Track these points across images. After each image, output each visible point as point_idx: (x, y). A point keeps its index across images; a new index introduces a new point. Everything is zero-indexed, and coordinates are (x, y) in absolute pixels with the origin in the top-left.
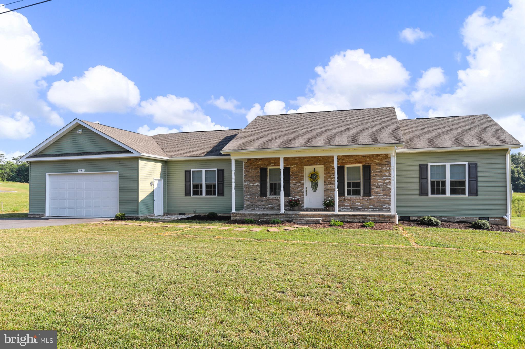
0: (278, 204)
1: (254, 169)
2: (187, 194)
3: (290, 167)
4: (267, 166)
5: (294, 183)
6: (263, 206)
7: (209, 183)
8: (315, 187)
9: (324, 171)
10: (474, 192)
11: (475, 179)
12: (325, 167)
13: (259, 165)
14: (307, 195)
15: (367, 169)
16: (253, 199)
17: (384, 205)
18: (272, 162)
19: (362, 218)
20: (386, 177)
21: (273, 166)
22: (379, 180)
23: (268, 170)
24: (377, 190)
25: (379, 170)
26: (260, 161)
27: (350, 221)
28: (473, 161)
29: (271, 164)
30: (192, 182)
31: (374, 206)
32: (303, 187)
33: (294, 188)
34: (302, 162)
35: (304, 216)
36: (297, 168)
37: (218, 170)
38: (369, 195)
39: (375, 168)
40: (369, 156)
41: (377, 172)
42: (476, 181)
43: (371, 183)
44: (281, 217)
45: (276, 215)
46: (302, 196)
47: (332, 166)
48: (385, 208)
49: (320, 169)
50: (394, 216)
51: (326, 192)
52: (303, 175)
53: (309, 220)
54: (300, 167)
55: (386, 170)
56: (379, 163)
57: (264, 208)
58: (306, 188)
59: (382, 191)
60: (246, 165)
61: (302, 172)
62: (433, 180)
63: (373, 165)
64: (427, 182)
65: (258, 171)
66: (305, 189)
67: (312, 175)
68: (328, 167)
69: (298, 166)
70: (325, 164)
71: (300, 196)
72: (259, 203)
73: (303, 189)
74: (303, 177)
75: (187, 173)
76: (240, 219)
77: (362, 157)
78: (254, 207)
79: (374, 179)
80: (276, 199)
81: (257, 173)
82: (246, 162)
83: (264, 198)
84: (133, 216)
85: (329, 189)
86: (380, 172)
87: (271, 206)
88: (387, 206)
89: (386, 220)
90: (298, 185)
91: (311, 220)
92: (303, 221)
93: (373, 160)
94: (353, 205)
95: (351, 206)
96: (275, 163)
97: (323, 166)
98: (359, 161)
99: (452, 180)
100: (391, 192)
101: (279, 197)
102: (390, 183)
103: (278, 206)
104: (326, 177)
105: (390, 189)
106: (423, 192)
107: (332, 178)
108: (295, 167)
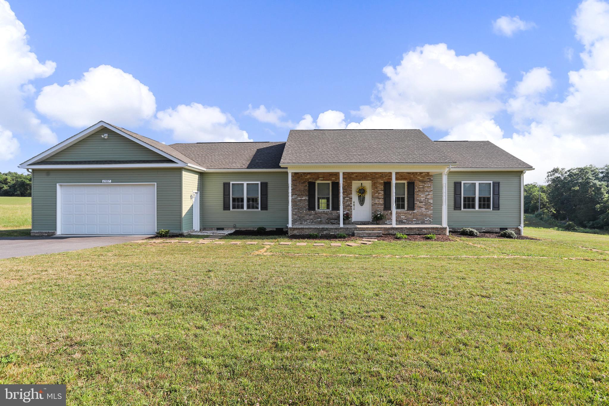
0: (326, 218)
1: (302, 183)
2: (226, 207)
4: (316, 179)
6: (311, 220)
7: (252, 196)
8: (362, 201)
9: (372, 186)
10: (497, 207)
11: (498, 196)
12: (373, 183)
13: (308, 179)
14: (354, 209)
15: (411, 185)
16: (301, 213)
17: (426, 218)
18: (321, 176)
19: (418, 230)
20: (428, 193)
21: (322, 180)
22: (422, 196)
23: (316, 185)
24: (420, 205)
25: (422, 187)
26: (308, 175)
27: (407, 233)
28: (497, 180)
29: (320, 179)
30: (232, 195)
31: (418, 220)
32: (351, 201)
34: (351, 177)
35: (364, 229)
36: (346, 183)
37: (261, 183)
38: (413, 209)
39: (418, 184)
40: (413, 173)
41: (420, 188)
42: (499, 197)
43: (415, 198)
44: (341, 230)
45: (336, 229)
46: (351, 210)
47: (379, 182)
48: (427, 221)
49: (367, 184)
50: (446, 228)
51: (373, 206)
52: (351, 189)
53: (371, 233)
54: (348, 182)
55: (427, 186)
56: (422, 180)
57: (312, 222)
58: (354, 202)
59: (425, 205)
60: (293, 179)
61: (351, 187)
62: (465, 196)
63: (417, 181)
64: (461, 197)
65: (306, 185)
66: (353, 204)
67: (360, 190)
68: (376, 182)
70: (373, 180)
71: (348, 210)
72: (307, 217)
73: (351, 204)
74: (351, 192)
75: (226, 186)
76: (298, 234)
77: (407, 174)
78: (302, 221)
79: (418, 194)
80: (325, 213)
81: (305, 187)
82: (294, 176)
83: (313, 212)
84: (176, 232)
85: (376, 204)
86: (423, 188)
88: (428, 219)
89: (439, 232)
90: (346, 199)
91: (373, 233)
92: (365, 234)
93: (416, 177)
94: (398, 219)
96: (323, 177)
97: (370, 182)
98: (404, 178)
99: (481, 196)
100: (432, 206)
101: (328, 211)
102: (431, 198)
103: (327, 220)
104: (374, 192)
105: (431, 204)
106: (457, 207)
107: (380, 193)
108: (344, 182)
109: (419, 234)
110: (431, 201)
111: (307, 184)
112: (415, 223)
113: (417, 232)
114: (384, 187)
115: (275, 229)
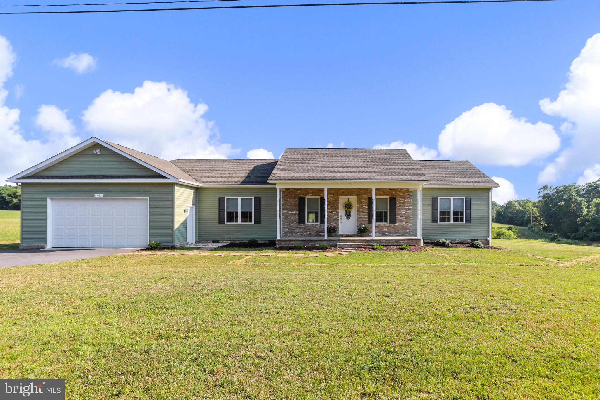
1: (293, 198)
2: (221, 221)
4: (306, 195)
5: (330, 211)
6: (301, 232)
7: (246, 210)
8: (348, 215)
9: (357, 201)
10: (469, 220)
11: (469, 210)
12: (358, 198)
13: (298, 194)
14: (341, 223)
15: (393, 201)
16: (292, 226)
17: (406, 231)
18: (310, 192)
20: (408, 208)
21: (311, 196)
22: (402, 210)
23: (306, 200)
24: (401, 218)
26: (298, 191)
27: (386, 245)
28: (469, 196)
29: (309, 194)
30: (227, 209)
31: (398, 232)
32: (338, 215)
33: (330, 216)
34: (338, 193)
35: (347, 241)
36: (333, 198)
37: (255, 198)
38: (394, 222)
39: (399, 199)
40: (395, 189)
41: (401, 203)
42: (470, 212)
43: (396, 212)
45: (321, 241)
47: (364, 198)
48: (407, 233)
49: (353, 199)
50: (420, 240)
51: (358, 220)
52: (338, 204)
53: (352, 244)
54: (336, 197)
55: (408, 202)
56: (402, 196)
57: (302, 235)
58: (341, 216)
59: (405, 219)
60: (285, 194)
61: (338, 202)
62: (441, 210)
63: (398, 197)
64: (437, 212)
65: (297, 201)
66: (340, 218)
67: (346, 204)
68: (361, 198)
70: (358, 195)
71: (336, 224)
72: (297, 230)
73: (338, 218)
74: (338, 206)
75: (221, 200)
77: (389, 190)
78: (293, 234)
79: (399, 209)
80: (314, 226)
81: (295, 202)
82: (285, 192)
83: (303, 225)
84: (168, 245)
85: (361, 217)
86: (403, 203)
87: (309, 232)
88: (408, 231)
89: (414, 243)
90: (334, 214)
91: (354, 244)
92: (346, 245)
93: (397, 193)
94: (381, 231)
96: (312, 193)
97: (356, 197)
98: (386, 193)
99: (455, 210)
100: (411, 220)
101: (317, 225)
102: (411, 213)
103: (316, 232)
104: (359, 207)
105: (411, 217)
106: (434, 220)
107: (364, 208)
108: (331, 197)
109: (396, 246)
110: (411, 215)
111: (298, 199)
112: (396, 235)
113: (395, 244)
114: (368, 202)
115: (268, 242)
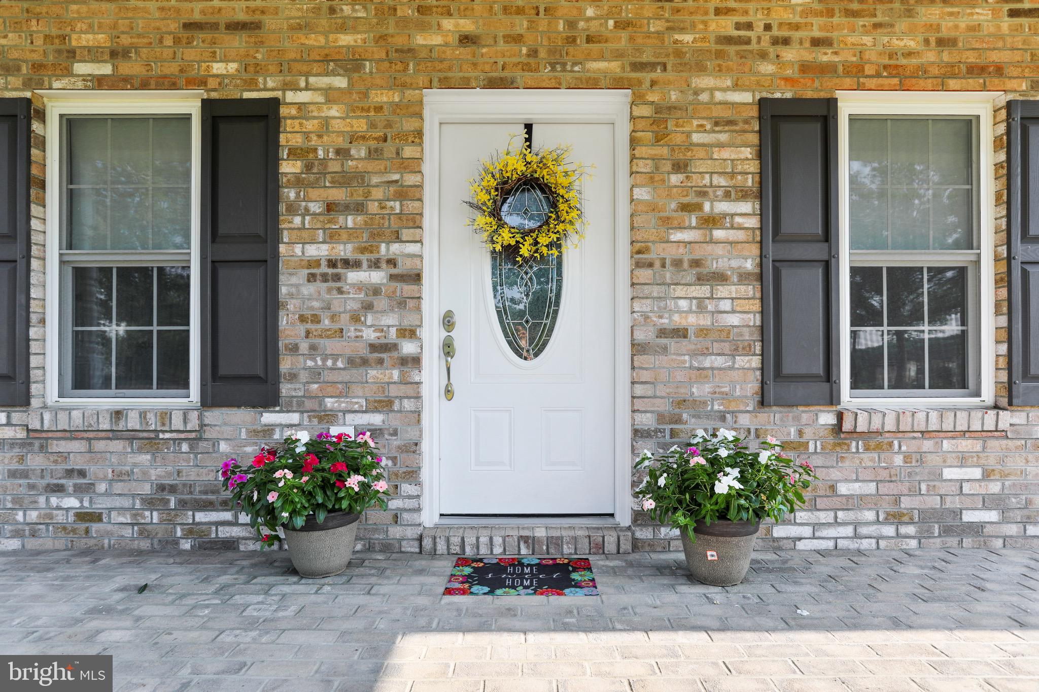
0: (146, 489)
3: (274, 104)
5: (315, 263)
8: (530, 306)
9: (634, 142)
12: (643, 111)
14: (449, 392)
21: (99, 83)
23: (50, 133)
29: (81, 68)
32: (409, 305)
33: (316, 319)
36: (353, 110)
46: (408, 405)
47: (712, 103)
49: (588, 127)
51: (648, 359)
52: (411, 179)
54: (382, 99)
58: (448, 322)
61: (408, 152)
66: (431, 336)
67: (503, 188)
68: (671, 108)
69: (365, 95)
70: (647, 77)
71: (383, 405)
73: (410, 333)
74: (412, 206)
80: (131, 436)
85: (680, 333)
87: (72, 502)
90: (360, 287)
95: (897, 500)
101: (165, 415)
103: (150, 503)
104: (653, 208)
108: (331, 95)
